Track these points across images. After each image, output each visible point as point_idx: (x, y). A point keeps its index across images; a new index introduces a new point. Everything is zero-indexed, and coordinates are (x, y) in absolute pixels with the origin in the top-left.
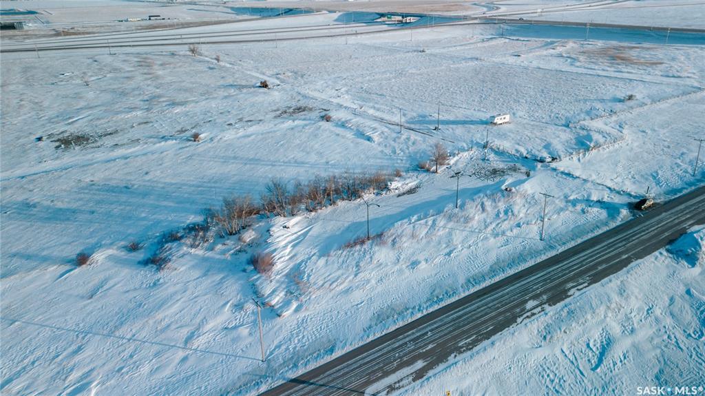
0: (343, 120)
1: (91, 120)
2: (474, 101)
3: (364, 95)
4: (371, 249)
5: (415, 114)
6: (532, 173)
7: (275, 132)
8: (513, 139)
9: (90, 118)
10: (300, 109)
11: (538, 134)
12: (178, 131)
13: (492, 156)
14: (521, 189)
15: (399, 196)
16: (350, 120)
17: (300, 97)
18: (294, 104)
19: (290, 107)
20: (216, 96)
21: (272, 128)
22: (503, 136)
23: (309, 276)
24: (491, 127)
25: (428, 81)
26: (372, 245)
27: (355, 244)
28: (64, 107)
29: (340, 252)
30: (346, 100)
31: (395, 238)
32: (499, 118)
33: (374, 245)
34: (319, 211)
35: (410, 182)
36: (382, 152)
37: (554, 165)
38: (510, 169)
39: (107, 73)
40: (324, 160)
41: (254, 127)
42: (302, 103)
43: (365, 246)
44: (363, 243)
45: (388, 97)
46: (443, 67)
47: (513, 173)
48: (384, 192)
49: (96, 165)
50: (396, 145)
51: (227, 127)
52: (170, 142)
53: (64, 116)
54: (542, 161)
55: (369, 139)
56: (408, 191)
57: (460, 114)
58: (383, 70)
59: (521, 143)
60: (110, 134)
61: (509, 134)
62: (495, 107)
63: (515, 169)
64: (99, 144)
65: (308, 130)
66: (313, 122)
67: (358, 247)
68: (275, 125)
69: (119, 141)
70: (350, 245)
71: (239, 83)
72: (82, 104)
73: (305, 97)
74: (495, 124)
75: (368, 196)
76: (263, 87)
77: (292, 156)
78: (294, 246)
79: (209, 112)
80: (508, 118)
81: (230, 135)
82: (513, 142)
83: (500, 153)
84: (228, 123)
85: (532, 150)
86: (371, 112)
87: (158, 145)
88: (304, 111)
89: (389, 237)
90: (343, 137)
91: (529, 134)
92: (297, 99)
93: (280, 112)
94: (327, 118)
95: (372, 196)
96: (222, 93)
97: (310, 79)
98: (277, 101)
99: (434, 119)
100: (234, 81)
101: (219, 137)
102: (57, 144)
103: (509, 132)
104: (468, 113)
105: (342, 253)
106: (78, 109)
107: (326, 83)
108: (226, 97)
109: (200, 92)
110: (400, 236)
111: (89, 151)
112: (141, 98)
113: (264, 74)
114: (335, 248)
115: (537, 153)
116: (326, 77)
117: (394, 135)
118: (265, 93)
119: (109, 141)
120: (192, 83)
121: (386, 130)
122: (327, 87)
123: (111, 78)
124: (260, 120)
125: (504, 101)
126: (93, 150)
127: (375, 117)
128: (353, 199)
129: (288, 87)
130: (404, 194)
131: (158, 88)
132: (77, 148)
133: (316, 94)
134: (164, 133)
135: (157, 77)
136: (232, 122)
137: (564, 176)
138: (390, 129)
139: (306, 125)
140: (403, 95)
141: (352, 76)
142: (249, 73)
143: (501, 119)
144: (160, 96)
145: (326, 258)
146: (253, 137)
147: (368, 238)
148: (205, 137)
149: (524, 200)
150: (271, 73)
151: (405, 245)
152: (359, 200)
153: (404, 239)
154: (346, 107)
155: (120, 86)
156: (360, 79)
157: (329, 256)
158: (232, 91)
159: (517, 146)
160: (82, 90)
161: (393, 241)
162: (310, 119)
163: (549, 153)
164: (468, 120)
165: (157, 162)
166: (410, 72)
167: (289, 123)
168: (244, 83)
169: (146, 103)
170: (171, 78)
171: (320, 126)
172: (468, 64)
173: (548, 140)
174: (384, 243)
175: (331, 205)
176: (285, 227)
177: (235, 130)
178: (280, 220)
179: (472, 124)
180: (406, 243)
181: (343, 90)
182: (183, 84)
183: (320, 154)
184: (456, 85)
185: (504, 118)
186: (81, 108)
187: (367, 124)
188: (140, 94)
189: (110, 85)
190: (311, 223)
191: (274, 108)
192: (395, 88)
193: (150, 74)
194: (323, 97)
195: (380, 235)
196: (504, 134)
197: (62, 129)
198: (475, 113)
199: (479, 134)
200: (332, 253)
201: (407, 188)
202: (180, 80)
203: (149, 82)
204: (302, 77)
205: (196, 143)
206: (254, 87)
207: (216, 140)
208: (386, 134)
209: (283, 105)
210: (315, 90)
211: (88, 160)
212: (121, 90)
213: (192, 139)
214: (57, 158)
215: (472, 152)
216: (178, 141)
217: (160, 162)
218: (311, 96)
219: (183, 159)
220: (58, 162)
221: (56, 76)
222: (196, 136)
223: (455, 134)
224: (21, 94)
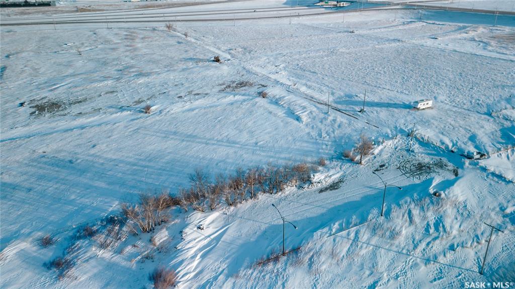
0: (278, 97)
1: (70, 88)
2: (397, 82)
3: (299, 72)
4: (285, 270)
5: (342, 94)
6: (460, 171)
7: (216, 106)
8: (437, 127)
9: (69, 85)
10: (242, 84)
11: (462, 123)
12: (136, 102)
13: (416, 147)
14: (451, 195)
15: (321, 191)
16: (284, 97)
17: (244, 72)
18: (238, 79)
19: (234, 82)
20: (176, 68)
21: (215, 102)
22: (426, 123)
24: (414, 112)
25: (356, 60)
26: (286, 264)
27: (269, 260)
28: (55, 73)
29: (250, 271)
30: (282, 77)
31: (312, 256)
32: (422, 103)
33: (288, 265)
34: (239, 205)
35: (333, 175)
36: (309, 134)
37: (483, 163)
38: (436, 164)
39: (100, 45)
40: (254, 141)
41: (200, 100)
42: (244, 79)
43: (279, 265)
44: (277, 259)
45: (319, 75)
46: (368, 48)
47: (441, 171)
48: (306, 186)
49: (54, 134)
50: (322, 127)
51: (177, 99)
52: (126, 113)
53: (51, 84)
54: (470, 157)
55: (298, 119)
56: (331, 186)
57: (383, 95)
58: (318, 48)
59: (444, 133)
60: (80, 102)
61: (432, 121)
62: (417, 90)
63: (441, 165)
64: (66, 112)
65: (245, 106)
66: (251, 98)
67: (270, 266)
68: (218, 99)
69: (84, 109)
70: (264, 263)
71: (198, 57)
72: (70, 71)
73: (248, 72)
74: (418, 109)
75: (290, 189)
76: (216, 61)
77: (226, 134)
78: (203, 257)
79: (166, 83)
80: (430, 103)
81: (177, 108)
82: (437, 131)
83: (424, 143)
84: (179, 95)
85: (457, 142)
86: (303, 89)
87: (114, 115)
88: (245, 86)
89: (306, 253)
90: (275, 115)
91: (453, 123)
92: (241, 74)
93: (225, 86)
94: (263, 95)
95: (294, 189)
96: (182, 66)
97: (256, 55)
98: (225, 75)
99: (360, 99)
100: (194, 55)
101: (167, 110)
102: (33, 110)
103: (433, 119)
104: (392, 94)
105: (252, 273)
106: (64, 76)
107: (268, 59)
108: (183, 70)
109: (165, 64)
110: (318, 253)
111: (56, 118)
112: (117, 68)
113: (219, 49)
114: (245, 264)
115: (463, 146)
116: (269, 53)
117: (322, 116)
118: (216, 67)
119: (75, 109)
120: (161, 55)
121: (315, 109)
122: (269, 63)
123: (102, 50)
124: (206, 94)
125: (425, 84)
126: (59, 118)
127: (306, 95)
128: (274, 192)
129: (236, 62)
130: (326, 189)
131: (133, 59)
132: (48, 115)
133: (258, 70)
134: (124, 103)
135: (135, 49)
136: (182, 94)
137: (495, 179)
138: (318, 108)
139: (244, 101)
140: (332, 73)
141: (291, 53)
142: (207, 47)
143: (424, 104)
144: (132, 67)
145: (233, 280)
146: (195, 112)
147: (284, 254)
148: (156, 109)
149: (455, 210)
150: (226, 48)
151: (324, 267)
152: (280, 193)
153: (323, 258)
154: (281, 84)
155: (106, 56)
157: (237, 277)
158: (190, 64)
159: (441, 136)
160: (74, 58)
161: (310, 259)
162: (249, 95)
163: (476, 147)
164: (392, 102)
165: (108, 133)
166: (340, 50)
167: (231, 98)
168: (202, 57)
169: (120, 72)
170: (145, 50)
171: (256, 103)
172: (391, 45)
173: (473, 131)
174: (297, 263)
175: (251, 198)
176: (200, 228)
177: (183, 103)
178: (197, 216)
179: (396, 108)
180: (325, 265)
181: (282, 66)
182: (154, 56)
183: (251, 133)
184: (381, 64)
185: (427, 104)
186: (67, 76)
188: (117, 64)
189: (98, 55)
190: (228, 220)
191: (221, 82)
192: (327, 66)
193: (131, 46)
194: (263, 73)
195: (296, 250)
196: (428, 121)
197: (43, 96)
198: (398, 95)
199: (404, 119)
200: (242, 273)
201: (330, 181)
202: (153, 52)
203: (128, 53)
204: (250, 53)
205: (147, 115)
206: (209, 61)
207: (164, 113)
208: (314, 114)
209: (228, 80)
210: (258, 66)
211: (51, 128)
212: (104, 60)
213: (144, 111)
214: (27, 125)
215: (397, 140)
216: (131, 113)
217: (110, 134)
218: (254, 72)
219: (130, 132)
220: (27, 128)
221: (60, 46)
222: (148, 108)
223: (379, 117)
224: (28, 61)
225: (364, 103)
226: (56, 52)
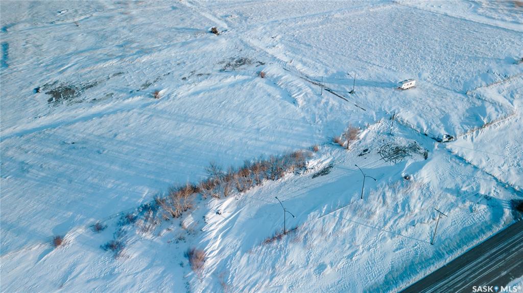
0: (275, 76)
1: (78, 69)
2: (386, 56)
3: (295, 44)
4: (286, 246)
5: (335, 72)
6: (429, 154)
7: (219, 88)
8: (416, 109)
9: (76, 66)
10: (241, 62)
11: (439, 103)
12: (143, 85)
13: (396, 130)
14: (419, 177)
15: (314, 176)
16: (281, 77)
17: (242, 47)
18: (237, 55)
19: (234, 59)
20: (175, 42)
21: (217, 84)
22: (407, 104)
23: (233, 278)
24: (398, 92)
25: (350, 29)
26: (287, 242)
27: (274, 238)
28: (58, 51)
29: (260, 248)
30: (279, 51)
31: (307, 234)
32: (406, 84)
33: (289, 242)
34: (247, 191)
35: (324, 160)
36: (304, 118)
37: (449, 146)
38: (410, 148)
39: (94, 12)
40: (256, 127)
41: (203, 82)
42: (243, 55)
43: (282, 242)
44: (279, 238)
45: (314, 49)
46: (363, 12)
47: (413, 154)
48: (302, 172)
49: (77, 124)
50: (316, 111)
51: (182, 81)
52: (137, 99)
53: (58, 63)
54: (439, 140)
55: (295, 102)
56: (322, 172)
57: (373, 72)
58: (313, 13)
59: (422, 115)
60: (91, 86)
61: (413, 102)
62: (404, 66)
63: (414, 148)
64: (81, 98)
65: (247, 88)
66: (251, 77)
67: (275, 243)
68: (220, 81)
69: (97, 95)
70: (269, 241)
71: (195, 27)
72: (73, 48)
73: (246, 46)
74: (403, 89)
75: (288, 175)
76: (214, 33)
77: (230, 121)
78: (223, 237)
79: (169, 62)
80: (414, 83)
81: (184, 91)
82: (416, 112)
83: (404, 126)
84: (183, 77)
85: (431, 124)
86: (299, 66)
87: (126, 101)
88: (244, 64)
89: (302, 232)
90: (274, 98)
91: (431, 103)
92: (240, 48)
93: (224, 65)
94: (262, 75)
95: (292, 175)
96: (180, 39)
97: (252, 23)
98: (224, 50)
99: (351, 78)
100: (191, 25)
101: (175, 94)
102: (50, 96)
103: (414, 100)
104: (381, 71)
105: (262, 249)
106: (68, 55)
107: (265, 28)
108: (184, 44)
109: (164, 37)
110: (311, 232)
112: (117, 43)
113: (215, 15)
114: (256, 242)
115: (436, 128)
116: (265, 21)
117: (316, 98)
118: (214, 40)
119: (89, 95)
120: (158, 26)
121: (310, 90)
122: (265, 33)
123: (98, 18)
124: (208, 74)
125: (412, 58)
126: (76, 105)
127: (301, 73)
128: (276, 178)
129: (232, 32)
130: (318, 174)
131: (131, 31)
132: (65, 102)
133: (254, 43)
134: (132, 87)
135: (131, 18)
136: (186, 75)
137: (457, 161)
138: (313, 89)
139: (245, 81)
140: (326, 46)
141: (287, 20)
142: (203, 14)
143: (408, 85)
144: (132, 42)
145: (248, 255)
146: (201, 95)
147: (285, 233)
148: (164, 93)
149: (420, 192)
150: (221, 14)
151: (316, 242)
152: (280, 180)
153: (315, 236)
154: (279, 60)
155: (103, 27)
156: (292, 25)
157: (250, 252)
158: (189, 37)
159: (419, 118)
160: (73, 31)
161: (305, 237)
162: (248, 75)
163: (446, 129)
164: (380, 81)
165: (125, 121)
166: (336, 16)
167: (231, 79)
168: (198, 27)
169: (122, 49)
170: (141, 19)
171: (256, 84)
172: (385, 8)
173: (447, 112)
174: (295, 240)
175: (257, 184)
176: (218, 213)
177: (188, 85)
178: (215, 203)
179: (382, 87)
180: (316, 241)
181: (278, 37)
182: (151, 27)
183: (253, 118)
184: (373, 34)
185: (411, 84)
186: (71, 54)
187: (295, 83)
188: (117, 38)
189: (95, 26)
190: (239, 205)
191: (221, 60)
192: (322, 37)
193: (126, 14)
194: (261, 47)
195: (294, 230)
196: (410, 102)
197: (55, 79)
198: (387, 72)
199: (388, 100)
200: (254, 250)
201: (321, 167)
202: (149, 21)
203: (124, 24)
204: (246, 20)
205: (156, 100)
206: (207, 32)
207: (172, 98)
208: (309, 96)
209: (227, 56)
210: (255, 37)
211: (72, 117)
212: (102, 33)
213: (153, 95)
214: (49, 113)
215: (380, 124)
216: (142, 97)
217: (127, 123)
218: (251, 46)
219: (145, 119)
220: (49, 118)
221: (54, 14)
222: (156, 92)
223: (366, 99)
224: (27, 35)
225: (355, 82)
226: (52, 23)
